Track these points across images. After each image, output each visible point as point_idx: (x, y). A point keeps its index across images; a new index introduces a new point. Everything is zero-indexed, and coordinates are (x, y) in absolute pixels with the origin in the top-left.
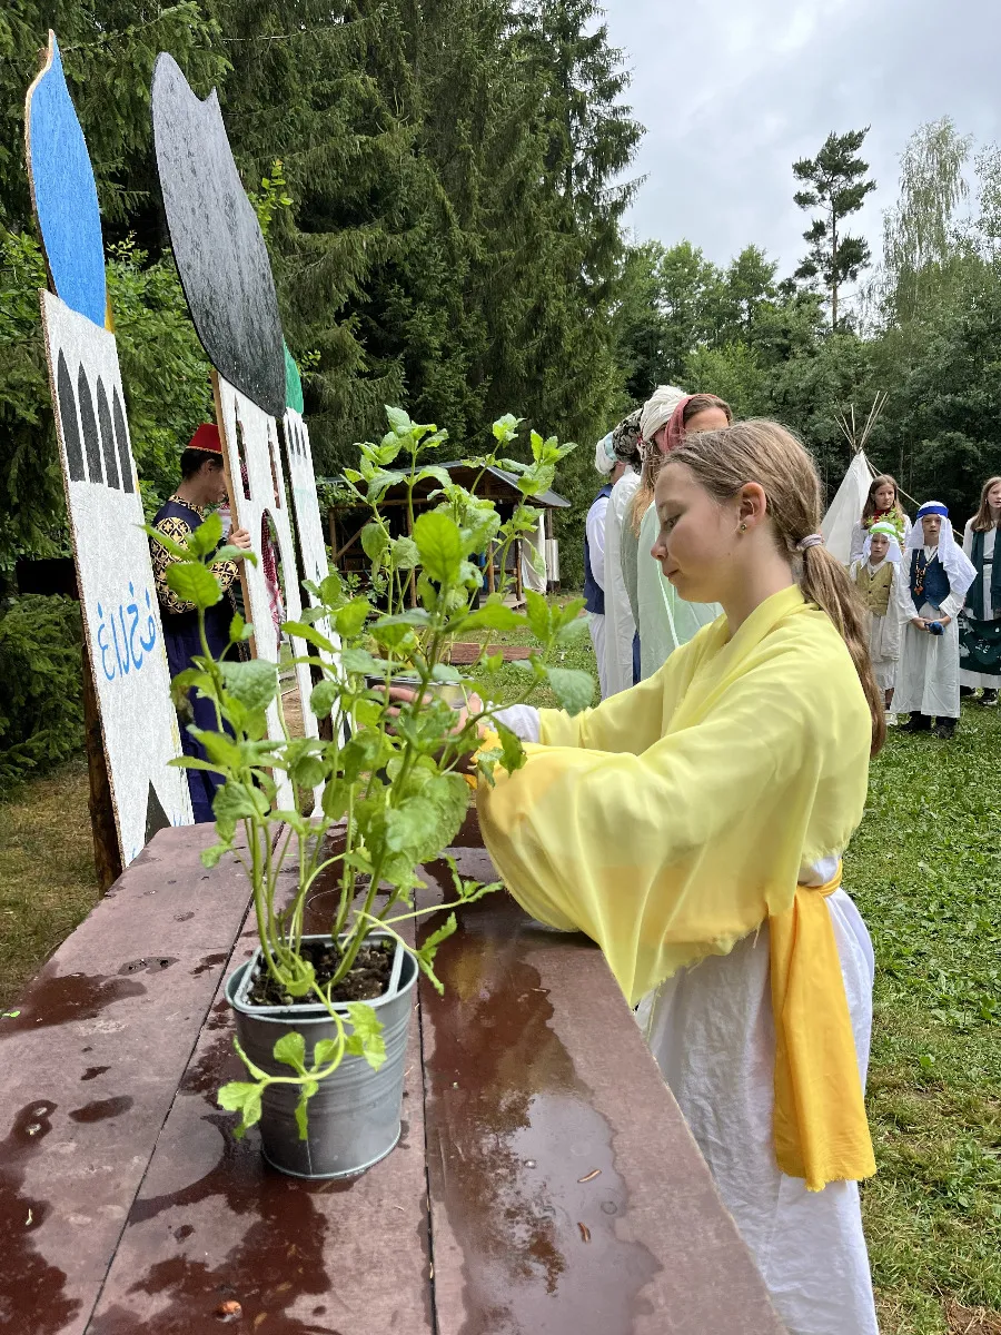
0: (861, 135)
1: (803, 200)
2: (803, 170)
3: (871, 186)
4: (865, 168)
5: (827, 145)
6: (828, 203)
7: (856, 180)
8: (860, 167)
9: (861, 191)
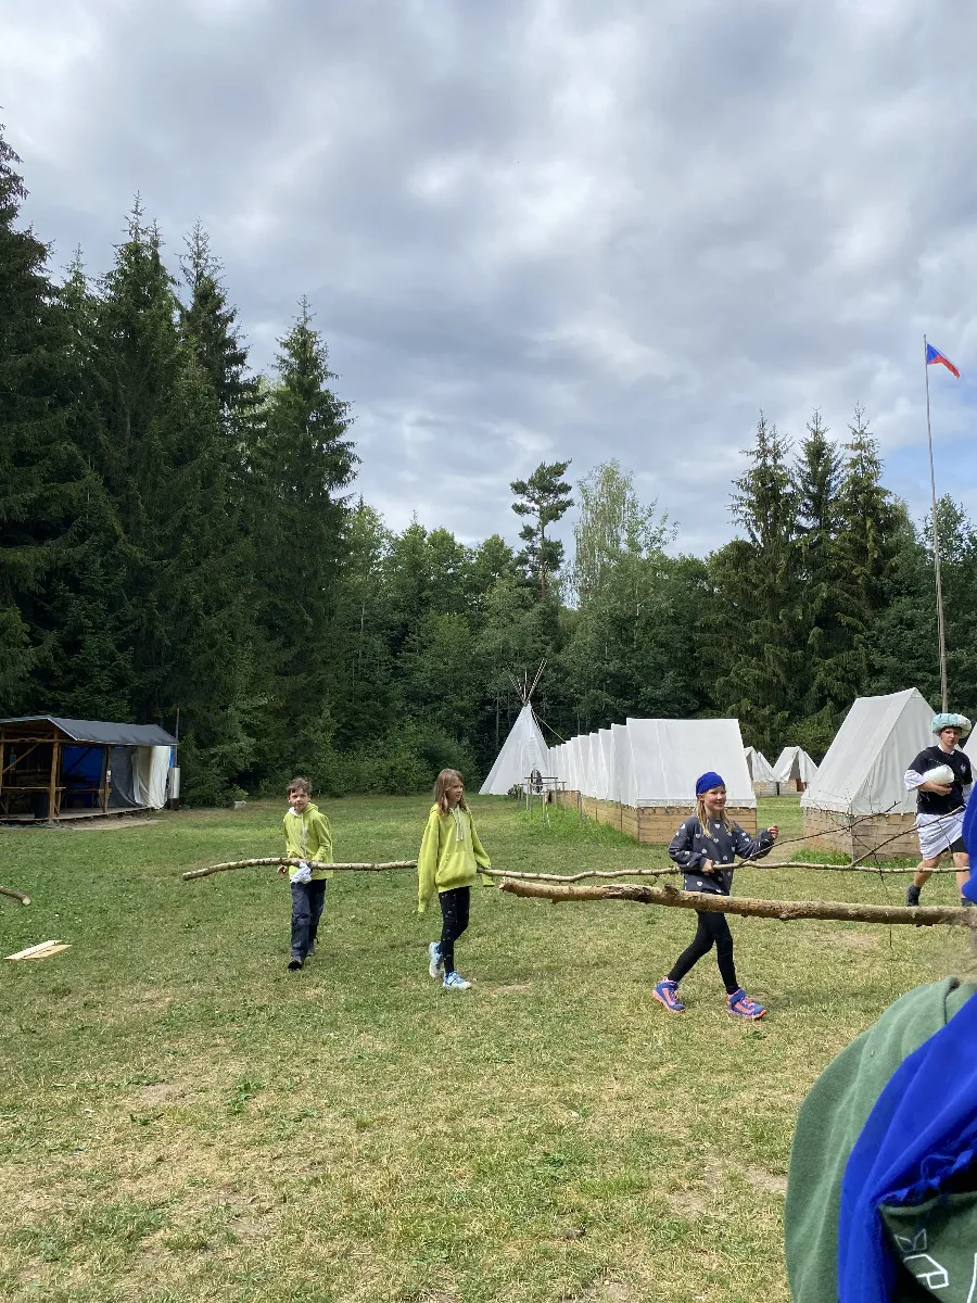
0: (564, 466)
1: (520, 509)
2: (519, 488)
3: (569, 503)
4: (570, 488)
5: (538, 471)
6: (538, 514)
7: (562, 497)
8: (565, 489)
9: (564, 506)
